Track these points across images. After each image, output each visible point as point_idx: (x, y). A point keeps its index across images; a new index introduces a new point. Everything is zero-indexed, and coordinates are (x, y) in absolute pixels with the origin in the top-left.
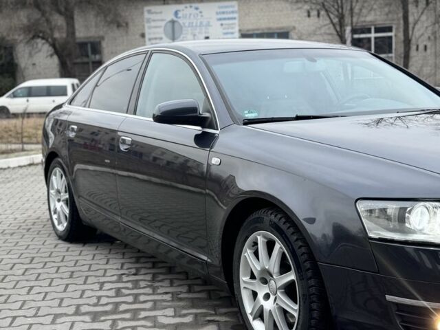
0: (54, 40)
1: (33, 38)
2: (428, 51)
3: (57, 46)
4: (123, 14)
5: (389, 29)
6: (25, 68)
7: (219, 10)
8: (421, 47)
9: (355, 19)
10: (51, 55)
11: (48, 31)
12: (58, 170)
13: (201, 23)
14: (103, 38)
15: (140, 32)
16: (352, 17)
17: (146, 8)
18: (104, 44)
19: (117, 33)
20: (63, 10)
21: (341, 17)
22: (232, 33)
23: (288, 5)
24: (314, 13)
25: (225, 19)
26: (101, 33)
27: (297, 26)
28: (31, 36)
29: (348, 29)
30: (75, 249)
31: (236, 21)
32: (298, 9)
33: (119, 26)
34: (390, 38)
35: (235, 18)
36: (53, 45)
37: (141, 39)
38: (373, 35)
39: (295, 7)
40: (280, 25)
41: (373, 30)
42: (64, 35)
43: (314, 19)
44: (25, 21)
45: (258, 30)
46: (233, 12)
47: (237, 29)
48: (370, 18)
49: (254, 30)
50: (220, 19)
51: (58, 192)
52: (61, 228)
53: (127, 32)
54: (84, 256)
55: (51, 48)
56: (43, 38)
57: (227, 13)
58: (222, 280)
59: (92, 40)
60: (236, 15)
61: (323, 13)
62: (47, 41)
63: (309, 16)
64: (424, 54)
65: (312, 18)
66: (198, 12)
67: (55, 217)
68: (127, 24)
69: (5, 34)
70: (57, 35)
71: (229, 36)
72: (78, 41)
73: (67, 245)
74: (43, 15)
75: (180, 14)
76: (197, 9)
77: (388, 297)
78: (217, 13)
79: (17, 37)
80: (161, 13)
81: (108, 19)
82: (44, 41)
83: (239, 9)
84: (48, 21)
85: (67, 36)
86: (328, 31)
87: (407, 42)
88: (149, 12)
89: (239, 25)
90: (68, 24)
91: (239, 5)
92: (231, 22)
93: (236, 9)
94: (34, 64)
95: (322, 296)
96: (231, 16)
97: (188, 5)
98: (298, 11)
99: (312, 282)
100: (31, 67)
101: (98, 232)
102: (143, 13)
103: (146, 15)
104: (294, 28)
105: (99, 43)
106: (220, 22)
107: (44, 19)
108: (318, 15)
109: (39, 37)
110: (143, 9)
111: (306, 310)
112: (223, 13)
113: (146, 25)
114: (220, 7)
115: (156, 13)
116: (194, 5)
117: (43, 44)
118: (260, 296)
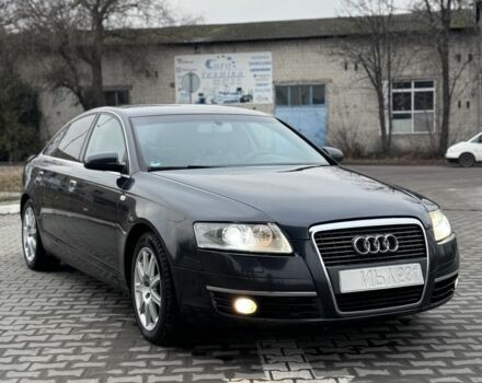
0: (80, 88)
1: (58, 86)
2: (472, 107)
3: (82, 94)
4: (152, 63)
5: (430, 84)
6: (49, 117)
7: (252, 61)
8: (463, 103)
9: (392, 73)
10: (76, 105)
11: (73, 80)
12: (29, 209)
13: (233, 73)
14: (131, 87)
15: (170, 82)
16: (389, 70)
17: (176, 58)
18: (132, 93)
19: (147, 82)
20: (90, 58)
21: (378, 72)
22: (266, 85)
23: (322, 57)
24: (352, 66)
25: (258, 70)
26: (129, 82)
27: (333, 78)
28: (55, 84)
29: (385, 83)
30: (39, 275)
31: (270, 73)
32: (333, 61)
33: (148, 75)
34: (431, 93)
35: (269, 70)
36: (78, 94)
37: (171, 89)
38: (413, 90)
39: (330, 59)
40: (316, 78)
41: (413, 84)
42: (90, 84)
43: (351, 73)
44: (50, 68)
45: (292, 82)
46: (267, 63)
47: (270, 81)
48: (407, 72)
49: (288, 82)
50: (253, 70)
51: (29, 228)
52: (30, 259)
53: (155, 82)
54: (45, 280)
55: (75, 97)
56: (68, 86)
57: (261, 63)
58: (127, 288)
59: (119, 89)
60: (269, 66)
61: (360, 65)
62: (72, 88)
63: (346, 68)
64: (467, 110)
65: (349, 71)
66: (230, 62)
67: (26, 249)
68: (156, 73)
69: (29, 81)
70: (82, 83)
71: (263, 88)
72: (104, 89)
73: (34, 273)
74: (68, 63)
75: (212, 64)
76: (229, 59)
77: (208, 287)
78: (251, 64)
79: (40, 85)
80: (192, 62)
81: (137, 68)
82: (68, 90)
83: (273, 61)
84: (73, 69)
85: (94, 84)
86: (365, 85)
87: (447, 97)
88: (180, 61)
89: (273, 77)
90: (94, 72)
91: (273, 56)
92: (265, 73)
93: (270, 59)
94: (58, 113)
95: (173, 290)
96: (265, 66)
97: (220, 55)
98: (334, 64)
99: (168, 280)
100: (55, 116)
101: (62, 263)
102: (173, 62)
103: (177, 65)
104: (331, 81)
105: (127, 92)
106: (253, 73)
107: (69, 66)
108: (356, 68)
109: (64, 85)
110: (173, 57)
111: (164, 301)
112: (257, 64)
113: (177, 75)
114: (254, 58)
115: (186, 62)
116: (226, 55)
117: (68, 93)
118: (144, 295)
